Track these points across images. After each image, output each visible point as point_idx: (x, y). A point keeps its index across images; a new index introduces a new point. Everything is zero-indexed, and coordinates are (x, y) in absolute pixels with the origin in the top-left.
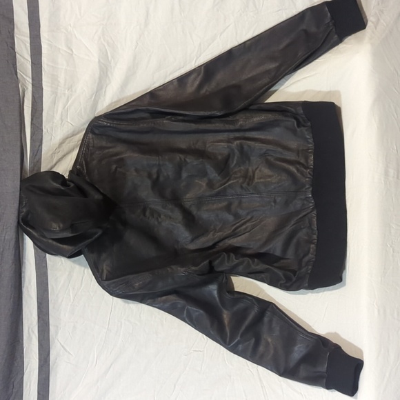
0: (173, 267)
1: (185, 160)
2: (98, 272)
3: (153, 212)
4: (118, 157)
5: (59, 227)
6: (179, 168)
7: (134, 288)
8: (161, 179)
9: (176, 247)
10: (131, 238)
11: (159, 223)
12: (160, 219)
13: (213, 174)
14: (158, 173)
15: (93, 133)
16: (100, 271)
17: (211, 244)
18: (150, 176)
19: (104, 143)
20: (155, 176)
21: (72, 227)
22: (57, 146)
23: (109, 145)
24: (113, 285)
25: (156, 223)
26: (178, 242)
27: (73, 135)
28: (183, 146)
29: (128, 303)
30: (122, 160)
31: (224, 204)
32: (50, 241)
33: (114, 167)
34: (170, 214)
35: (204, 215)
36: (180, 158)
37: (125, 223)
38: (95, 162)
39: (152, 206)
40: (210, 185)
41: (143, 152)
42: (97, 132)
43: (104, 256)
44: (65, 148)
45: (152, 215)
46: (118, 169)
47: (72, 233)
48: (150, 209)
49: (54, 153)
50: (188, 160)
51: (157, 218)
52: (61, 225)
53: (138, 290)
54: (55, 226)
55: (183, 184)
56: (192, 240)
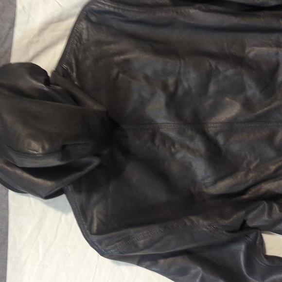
0: (193, 218)
1: (216, 67)
2: (86, 221)
3: (165, 138)
4: (122, 57)
5: (43, 148)
6: (207, 78)
7: (136, 246)
8: (180, 91)
9: (192, 189)
10: (134, 174)
11: (173, 155)
12: (173, 150)
13: (252, 90)
14: (177, 83)
15: (88, 20)
16: (89, 219)
17: (242, 187)
18: (165, 87)
19: (103, 37)
20: (172, 89)
21: (63, 151)
22: (36, 32)
23: (111, 39)
24: (107, 242)
25: (168, 154)
26: (194, 182)
27: (60, 19)
28: (214, 49)
29: (119, 265)
30: (127, 61)
31: (265, 133)
32: (19, 172)
33: (115, 71)
34: (188, 143)
35: (235, 146)
36: (210, 65)
37: (127, 152)
38: (88, 62)
39: (164, 130)
40: (248, 105)
41: (157, 52)
42: (93, 18)
43: (95, 198)
44: (48, 37)
45: (163, 142)
46: (121, 75)
47: (62, 160)
48: (162, 134)
49: (31, 42)
50: (221, 68)
51: (170, 149)
52: (47, 146)
53: (142, 250)
54: (36, 147)
55: (210, 101)
56: (215, 182)
